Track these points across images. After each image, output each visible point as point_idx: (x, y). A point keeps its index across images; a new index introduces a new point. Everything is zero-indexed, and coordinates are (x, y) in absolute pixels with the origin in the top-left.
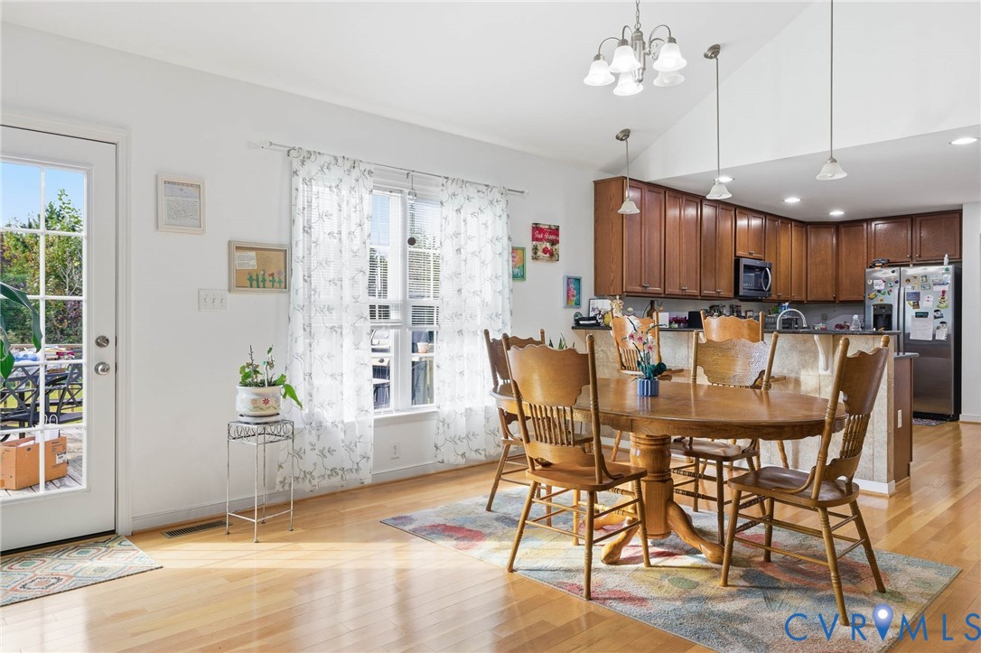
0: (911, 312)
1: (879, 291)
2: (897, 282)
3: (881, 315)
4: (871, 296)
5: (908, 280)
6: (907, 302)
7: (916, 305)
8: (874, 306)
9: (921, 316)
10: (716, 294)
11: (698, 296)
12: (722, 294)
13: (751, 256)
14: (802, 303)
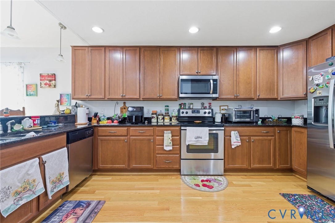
1: (318, 85)
3: (321, 106)
4: (312, 91)
8: (315, 98)
10: (157, 97)
11: (138, 99)
12: (164, 97)
13: (199, 74)
14: (276, 99)
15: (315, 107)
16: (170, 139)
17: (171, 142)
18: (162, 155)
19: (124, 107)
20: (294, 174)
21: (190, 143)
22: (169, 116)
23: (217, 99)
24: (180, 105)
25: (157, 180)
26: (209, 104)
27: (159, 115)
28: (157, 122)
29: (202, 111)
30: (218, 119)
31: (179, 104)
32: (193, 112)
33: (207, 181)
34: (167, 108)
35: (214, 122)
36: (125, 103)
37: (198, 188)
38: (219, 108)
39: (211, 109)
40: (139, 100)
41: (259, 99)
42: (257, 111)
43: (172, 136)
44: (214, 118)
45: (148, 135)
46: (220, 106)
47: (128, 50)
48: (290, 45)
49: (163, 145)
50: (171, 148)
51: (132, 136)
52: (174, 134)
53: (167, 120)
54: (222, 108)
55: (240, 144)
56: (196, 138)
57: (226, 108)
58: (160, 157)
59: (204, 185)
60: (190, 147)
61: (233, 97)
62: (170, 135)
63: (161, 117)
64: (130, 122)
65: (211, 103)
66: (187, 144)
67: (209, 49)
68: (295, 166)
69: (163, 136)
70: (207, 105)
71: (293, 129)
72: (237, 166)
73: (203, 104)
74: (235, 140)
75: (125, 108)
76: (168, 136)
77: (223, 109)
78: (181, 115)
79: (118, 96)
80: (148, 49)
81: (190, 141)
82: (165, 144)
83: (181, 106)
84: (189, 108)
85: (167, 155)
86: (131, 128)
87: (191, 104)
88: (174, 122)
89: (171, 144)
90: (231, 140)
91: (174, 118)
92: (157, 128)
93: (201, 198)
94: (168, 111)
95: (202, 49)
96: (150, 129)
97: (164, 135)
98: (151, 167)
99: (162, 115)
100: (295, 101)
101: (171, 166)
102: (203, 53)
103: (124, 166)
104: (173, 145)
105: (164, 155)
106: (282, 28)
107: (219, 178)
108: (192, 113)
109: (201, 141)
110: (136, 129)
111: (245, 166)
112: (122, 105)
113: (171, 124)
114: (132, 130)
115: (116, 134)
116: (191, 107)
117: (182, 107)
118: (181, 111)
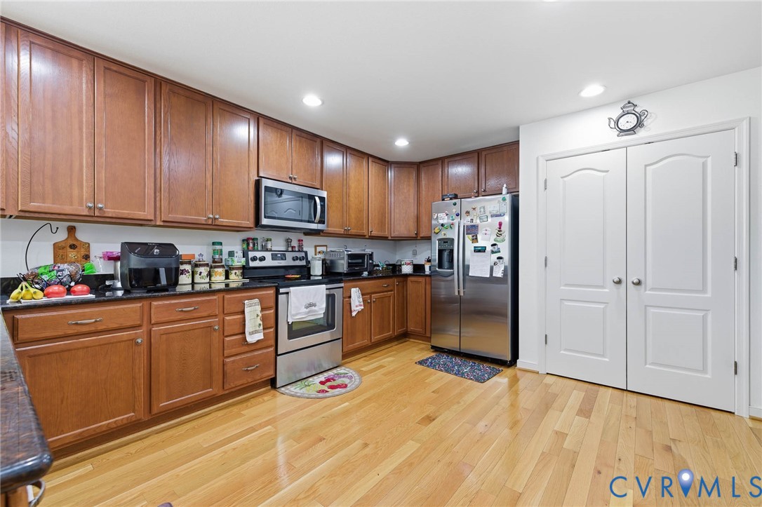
0: (470, 246)
1: (442, 225)
2: (457, 215)
3: (445, 250)
4: (437, 231)
5: (468, 213)
6: (466, 236)
7: (475, 240)
8: (439, 240)
9: (479, 251)
10: (206, 220)
11: (151, 220)
12: (224, 221)
13: (294, 182)
14: (385, 238)
15: (439, 250)
16: (259, 317)
17: (261, 323)
18: (238, 357)
19: (71, 242)
20: (407, 339)
21: (297, 318)
22: (223, 266)
23: (321, 234)
24: (246, 241)
25: (240, 415)
26: (299, 241)
27: (196, 265)
28: (193, 283)
29: (289, 256)
30: (317, 270)
31: (243, 240)
32: (274, 257)
33: (328, 380)
34: (218, 247)
35: (309, 275)
36: (71, 230)
37: (327, 394)
38: (314, 249)
39: (302, 251)
40: (153, 223)
41: (372, 238)
42: (371, 256)
43: (263, 309)
44: (309, 269)
45: (205, 314)
46: (316, 247)
47: (116, 72)
48: (399, 166)
49: (244, 333)
50: (260, 336)
51: (158, 324)
52: (265, 306)
53: (219, 278)
54: (319, 249)
55: (363, 307)
56: (307, 307)
57: (324, 249)
58: (233, 362)
59: (332, 387)
60: (295, 328)
61: (342, 231)
62: (259, 308)
63: (204, 270)
64: (139, 287)
65: (302, 241)
66: (290, 321)
67: (309, 137)
68: (412, 327)
69: (243, 312)
70: (295, 243)
71: (409, 278)
72: (357, 344)
73: (288, 241)
74: (357, 303)
75: (73, 247)
76: (253, 312)
77: (319, 252)
78: (252, 264)
79: (71, 205)
80: (181, 92)
81: (297, 314)
82: (247, 330)
83: (248, 244)
84: (265, 249)
85: (249, 355)
86: (155, 303)
87: (267, 240)
88: (236, 279)
89: (261, 327)
90: (350, 304)
91: (237, 271)
92: (227, 296)
93: (347, 404)
94: (221, 254)
95: (299, 133)
96: (209, 301)
97: (247, 310)
98: (214, 393)
99: (207, 265)
100: (397, 242)
101: (258, 377)
102: (300, 141)
103: (133, 414)
104: (264, 329)
105: (243, 356)
106: (410, 143)
107: (341, 370)
108: (273, 259)
109: (315, 311)
110: (170, 304)
111: (366, 342)
112: (62, 236)
113: (227, 285)
114: (157, 307)
115: (100, 328)
116: (269, 247)
117: (251, 245)
118: (251, 254)
